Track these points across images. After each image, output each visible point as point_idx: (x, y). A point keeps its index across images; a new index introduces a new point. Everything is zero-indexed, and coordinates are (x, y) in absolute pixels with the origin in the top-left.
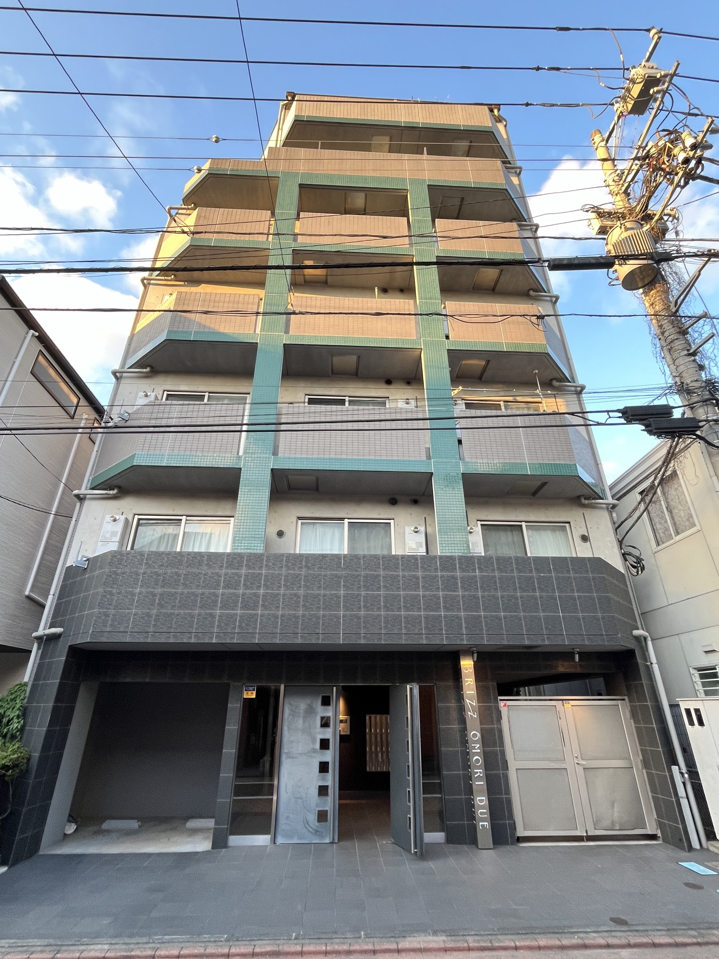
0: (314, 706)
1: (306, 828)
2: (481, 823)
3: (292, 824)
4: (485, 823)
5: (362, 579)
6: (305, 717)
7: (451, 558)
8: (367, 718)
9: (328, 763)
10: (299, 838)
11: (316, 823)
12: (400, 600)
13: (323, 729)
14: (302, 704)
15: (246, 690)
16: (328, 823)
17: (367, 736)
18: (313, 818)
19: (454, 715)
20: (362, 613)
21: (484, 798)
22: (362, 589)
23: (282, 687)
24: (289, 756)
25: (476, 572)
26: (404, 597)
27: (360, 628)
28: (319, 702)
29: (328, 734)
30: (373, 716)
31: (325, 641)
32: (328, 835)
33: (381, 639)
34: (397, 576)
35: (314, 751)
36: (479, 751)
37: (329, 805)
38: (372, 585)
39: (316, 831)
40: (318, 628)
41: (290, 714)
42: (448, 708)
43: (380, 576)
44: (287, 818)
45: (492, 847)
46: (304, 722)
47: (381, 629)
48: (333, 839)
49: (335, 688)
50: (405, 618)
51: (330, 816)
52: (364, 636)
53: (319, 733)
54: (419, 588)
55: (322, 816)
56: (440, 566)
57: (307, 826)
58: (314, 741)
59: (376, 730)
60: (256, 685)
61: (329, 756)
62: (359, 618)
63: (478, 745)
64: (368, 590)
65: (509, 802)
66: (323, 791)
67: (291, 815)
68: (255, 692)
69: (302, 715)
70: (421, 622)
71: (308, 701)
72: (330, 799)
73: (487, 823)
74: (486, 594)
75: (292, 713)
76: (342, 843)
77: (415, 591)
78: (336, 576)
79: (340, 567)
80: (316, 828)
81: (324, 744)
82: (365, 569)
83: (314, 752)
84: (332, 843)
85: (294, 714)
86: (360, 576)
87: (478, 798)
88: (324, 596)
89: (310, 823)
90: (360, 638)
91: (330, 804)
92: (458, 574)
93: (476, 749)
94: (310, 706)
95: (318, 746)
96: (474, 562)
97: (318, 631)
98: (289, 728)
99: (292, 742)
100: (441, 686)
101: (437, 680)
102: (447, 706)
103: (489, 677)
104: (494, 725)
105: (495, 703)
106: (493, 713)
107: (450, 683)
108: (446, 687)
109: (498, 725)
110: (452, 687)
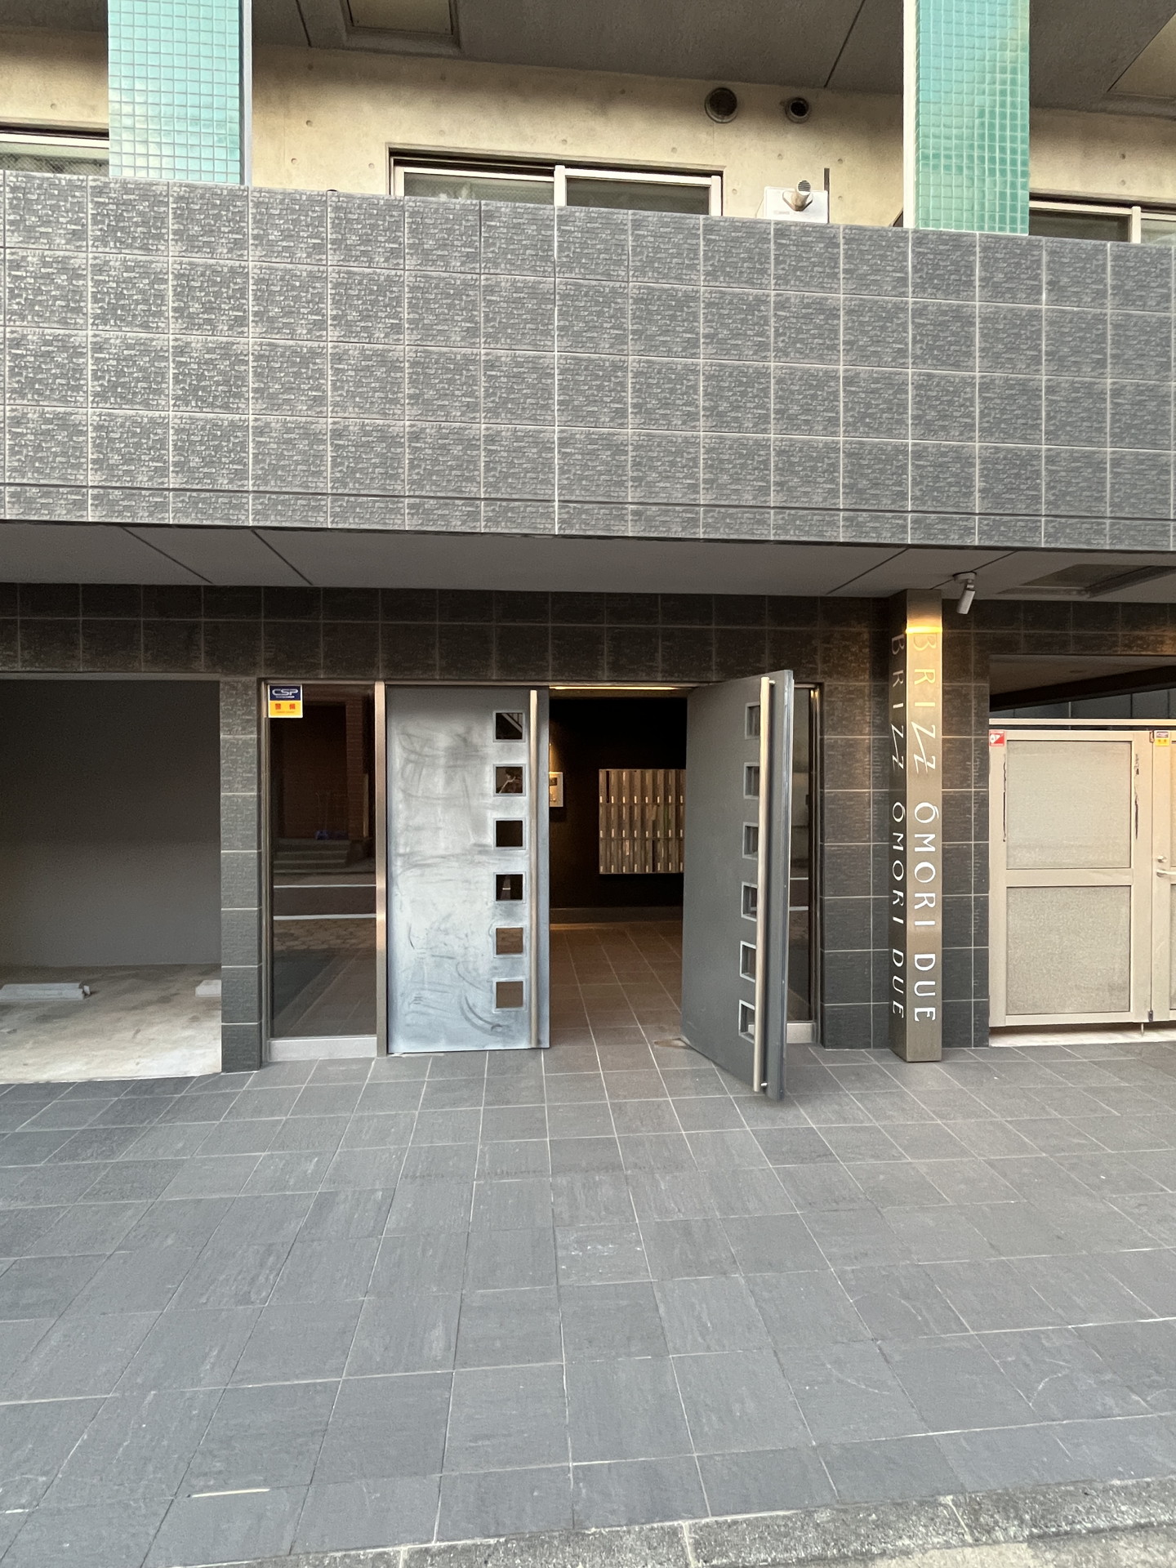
0: (475, 739)
1: (467, 1019)
2: (917, 1010)
3: (431, 1011)
4: (928, 1010)
5: (630, 307)
6: (451, 768)
7: (957, 243)
8: (602, 774)
9: (519, 877)
10: (451, 1041)
11: (494, 1011)
12: (766, 390)
13: (503, 798)
14: (441, 735)
15: (273, 698)
16: (524, 1009)
17: (601, 811)
18: (484, 1000)
19: (866, 763)
20: (630, 431)
21: (933, 956)
22: (630, 346)
23: (380, 690)
24: (412, 863)
25: (1038, 301)
26: (780, 381)
27: (621, 484)
28: (491, 729)
29: (518, 808)
30: (613, 772)
31: (497, 524)
32: (526, 1033)
33: (694, 522)
34: (761, 301)
35: (482, 849)
36: (933, 849)
37: (527, 970)
38: (665, 332)
39: (495, 1026)
40: (471, 479)
41: (408, 761)
42: (851, 744)
43: (695, 299)
44: (418, 999)
45: (939, 1058)
46: (449, 781)
47: (694, 488)
48: (539, 1041)
49: (534, 694)
50: (780, 453)
51: (529, 993)
52: (635, 513)
53: (494, 807)
54: (834, 348)
55: (508, 994)
56: (916, 270)
57: (471, 1016)
58: (478, 826)
59: (619, 799)
60: (300, 683)
61: (520, 861)
62: (619, 449)
63: (932, 836)
64: (651, 348)
65: (983, 960)
66: (508, 943)
67: (426, 994)
68: (299, 704)
69: (442, 761)
70: (834, 467)
71: (458, 727)
72: (526, 959)
73: (933, 1010)
74: (1065, 379)
75: (413, 757)
76: (563, 1049)
77: (821, 358)
78: (534, 291)
79: (547, 258)
80: (496, 1021)
81: (508, 834)
82: (641, 271)
83: (480, 853)
84: (538, 1049)
85: (419, 760)
86: (625, 296)
87: (917, 957)
88: (491, 365)
89: (477, 1011)
90: (622, 518)
91: (525, 969)
92: (977, 305)
93: (925, 846)
94: (465, 740)
95: (490, 837)
96: (1039, 261)
97: (471, 490)
98: (408, 796)
99: (418, 829)
100: (836, 688)
101: (828, 674)
102: (849, 740)
103: (972, 667)
104: (969, 787)
105: (978, 735)
106: (970, 760)
107: (861, 681)
108: (851, 692)
109: (980, 787)
110: (867, 691)
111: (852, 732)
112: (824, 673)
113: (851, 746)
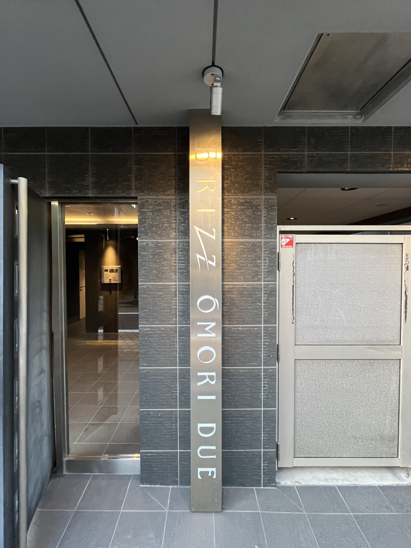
2: (200, 470)
4: (210, 470)
36: (213, 334)
42: (160, 246)
63: (213, 324)
87: (200, 425)
93: (207, 332)
100: (147, 201)
101: (140, 189)
102: (158, 243)
103: (262, 183)
104: (259, 280)
105: (268, 238)
106: (260, 258)
107: (168, 195)
108: (159, 205)
109: (268, 281)
110: (173, 204)
111: (161, 236)
112: (137, 189)
113: (160, 248)
